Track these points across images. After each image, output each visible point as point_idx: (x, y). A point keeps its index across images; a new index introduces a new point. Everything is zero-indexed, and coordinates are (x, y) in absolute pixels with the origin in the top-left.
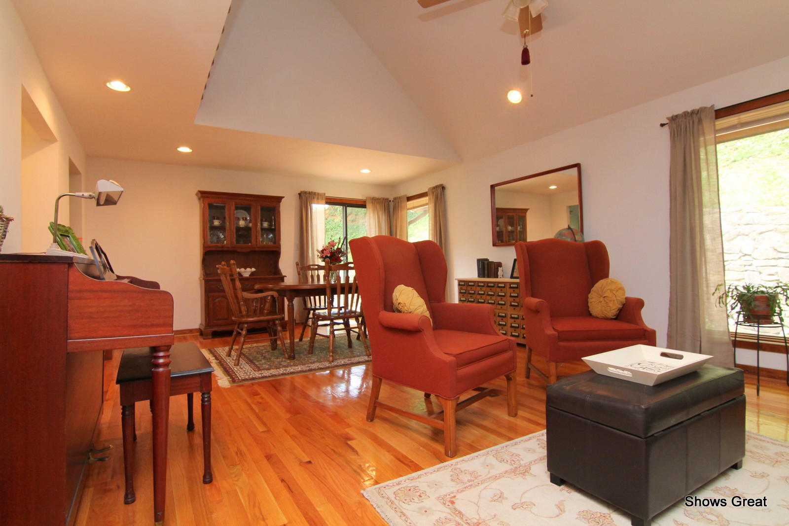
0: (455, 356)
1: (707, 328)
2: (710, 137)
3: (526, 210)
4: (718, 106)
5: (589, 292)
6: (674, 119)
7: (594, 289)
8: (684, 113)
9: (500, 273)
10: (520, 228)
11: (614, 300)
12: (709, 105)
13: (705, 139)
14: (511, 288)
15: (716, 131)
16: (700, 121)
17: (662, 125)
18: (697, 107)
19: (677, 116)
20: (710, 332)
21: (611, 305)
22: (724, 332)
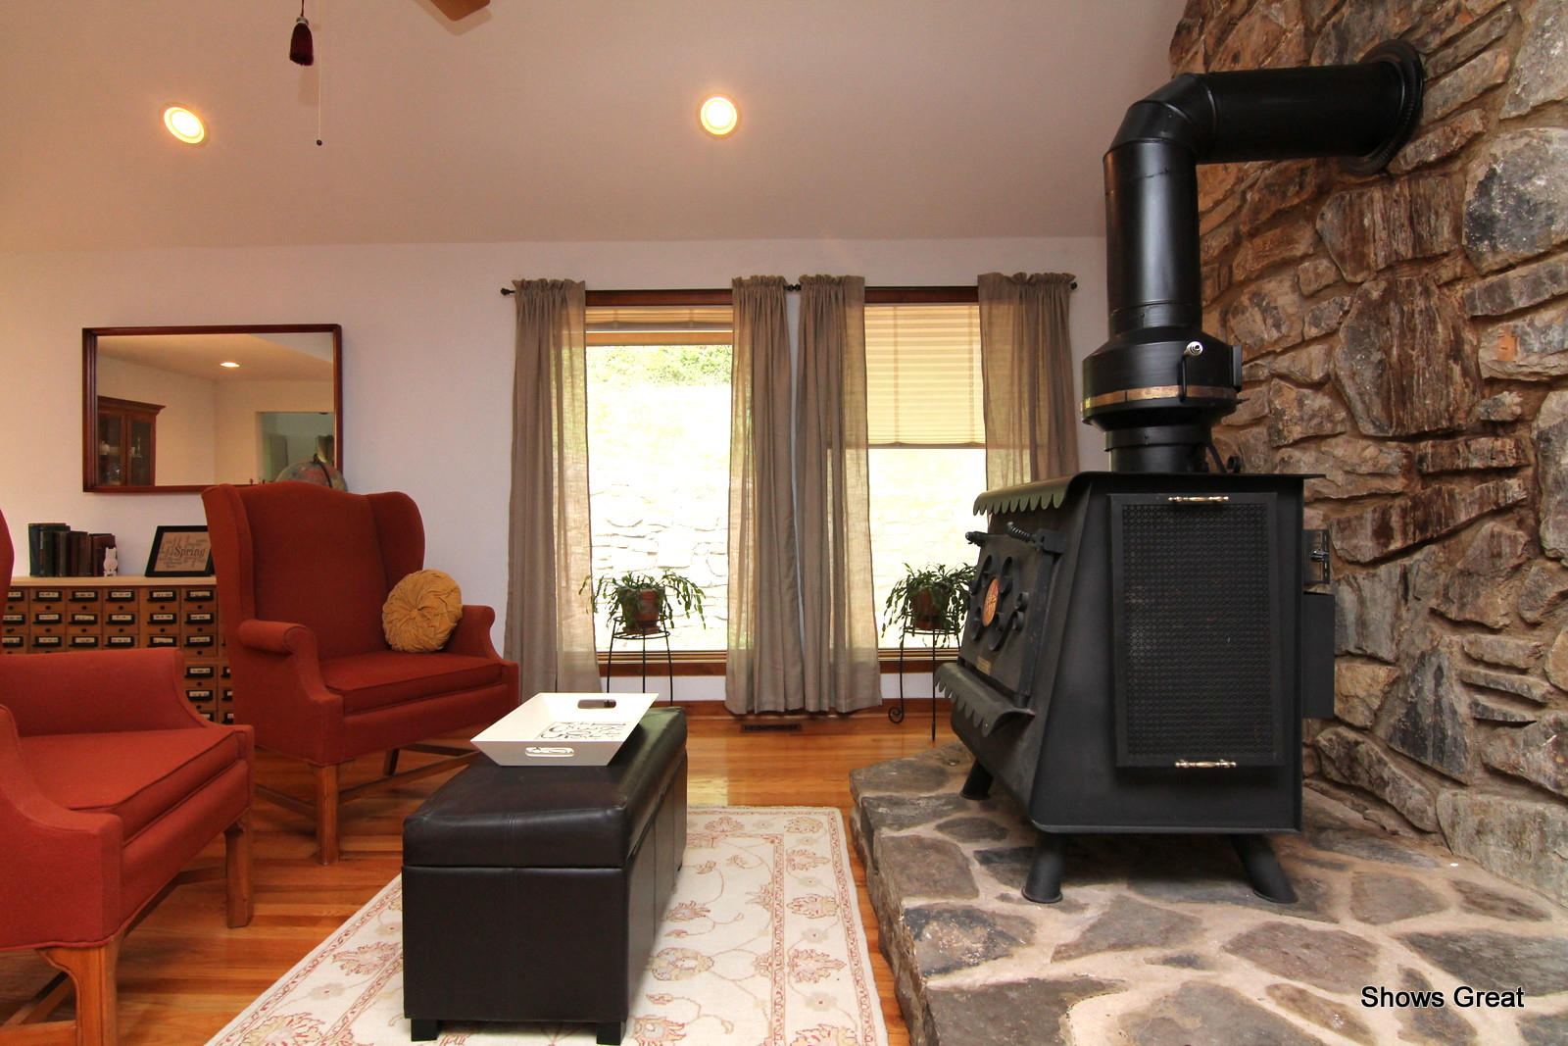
0: (113, 809)
1: (565, 649)
2: (577, 333)
3: (157, 408)
4: (592, 286)
5: (384, 600)
6: (524, 286)
7: (395, 592)
8: (542, 281)
9: (109, 562)
10: (136, 452)
11: (442, 614)
12: (577, 280)
13: (570, 334)
14: (152, 600)
15: (587, 326)
16: (564, 301)
17: (505, 292)
18: (561, 279)
19: (529, 282)
20: (570, 656)
21: (437, 624)
22: (589, 654)
